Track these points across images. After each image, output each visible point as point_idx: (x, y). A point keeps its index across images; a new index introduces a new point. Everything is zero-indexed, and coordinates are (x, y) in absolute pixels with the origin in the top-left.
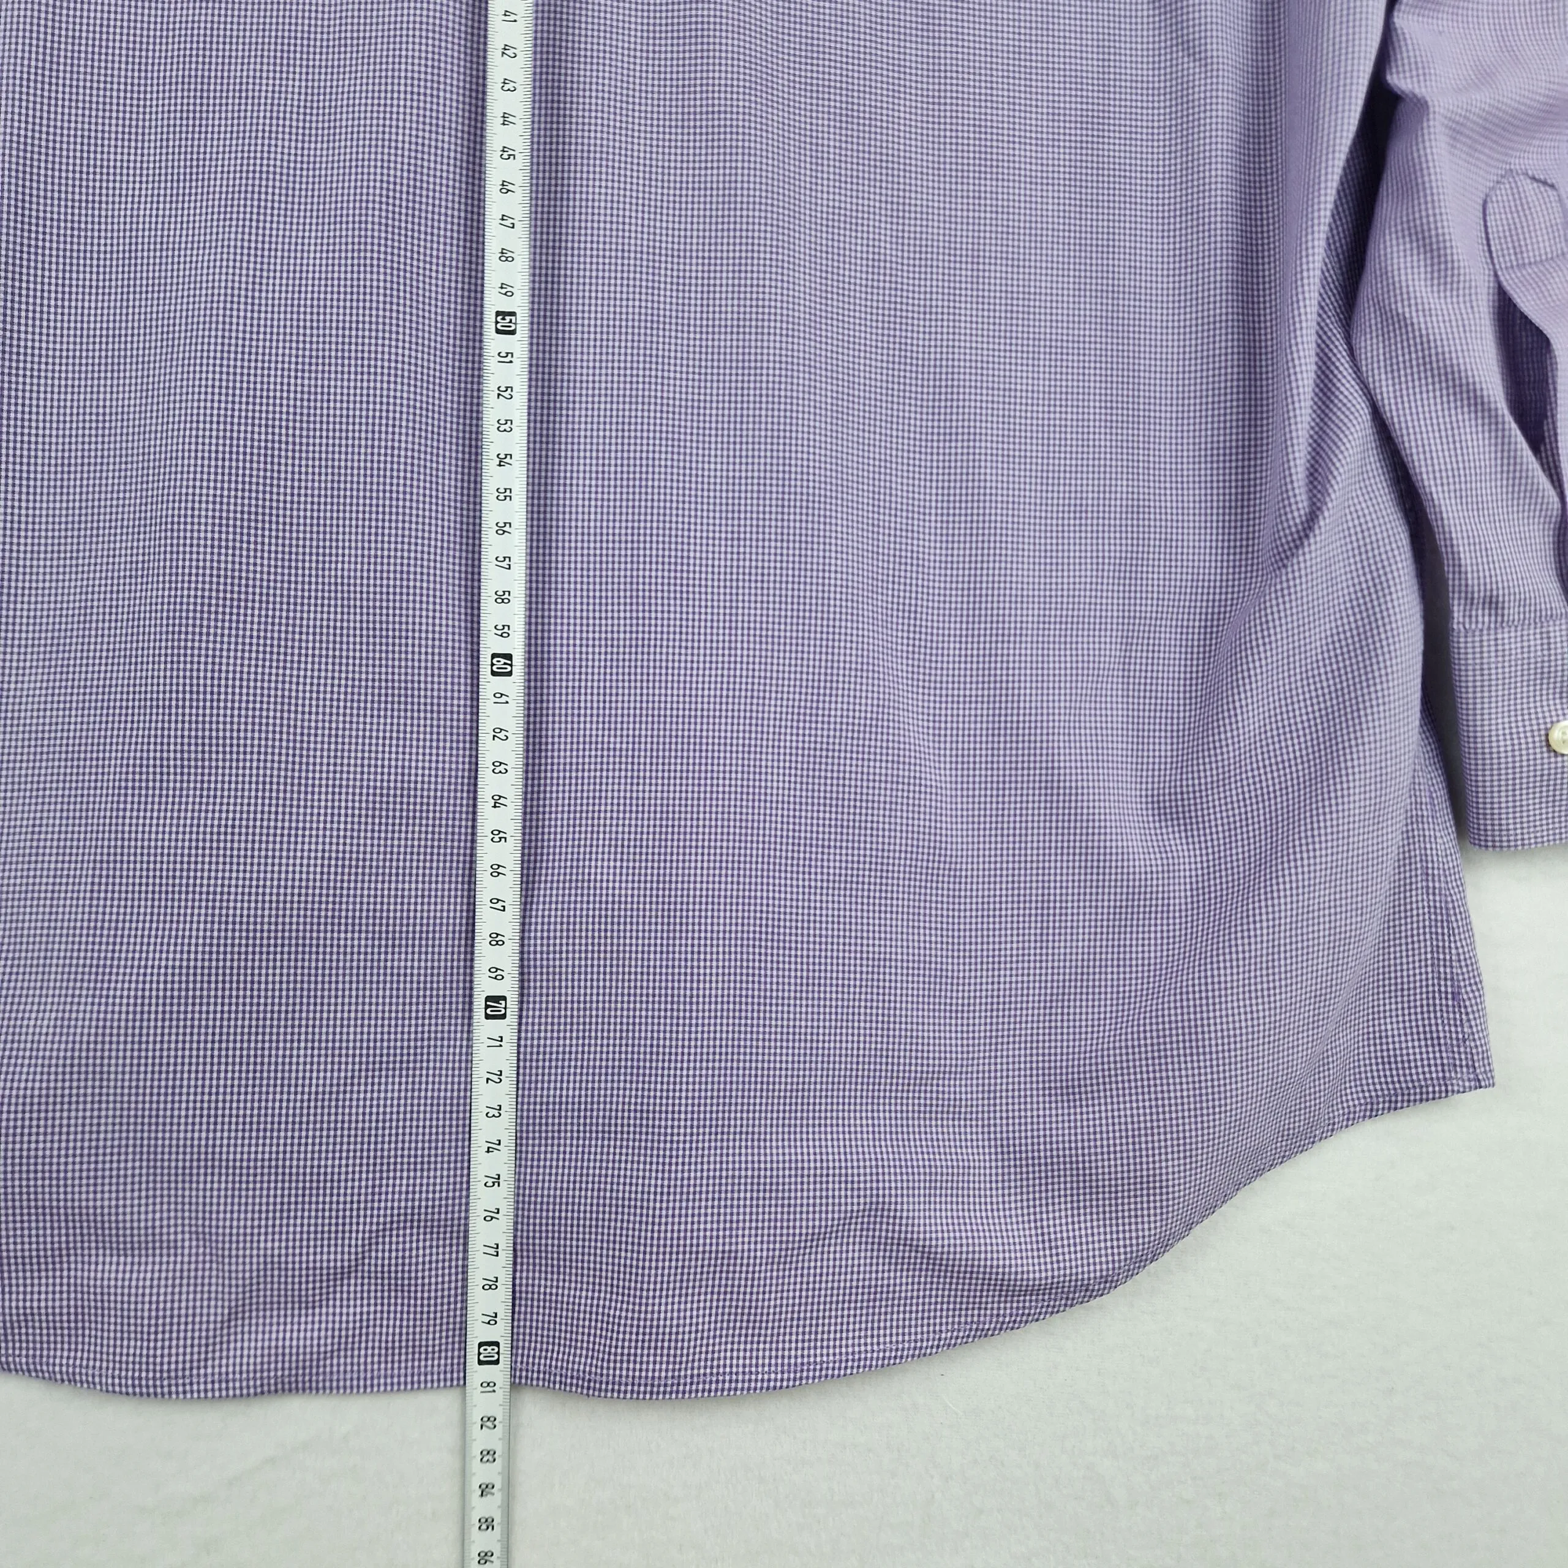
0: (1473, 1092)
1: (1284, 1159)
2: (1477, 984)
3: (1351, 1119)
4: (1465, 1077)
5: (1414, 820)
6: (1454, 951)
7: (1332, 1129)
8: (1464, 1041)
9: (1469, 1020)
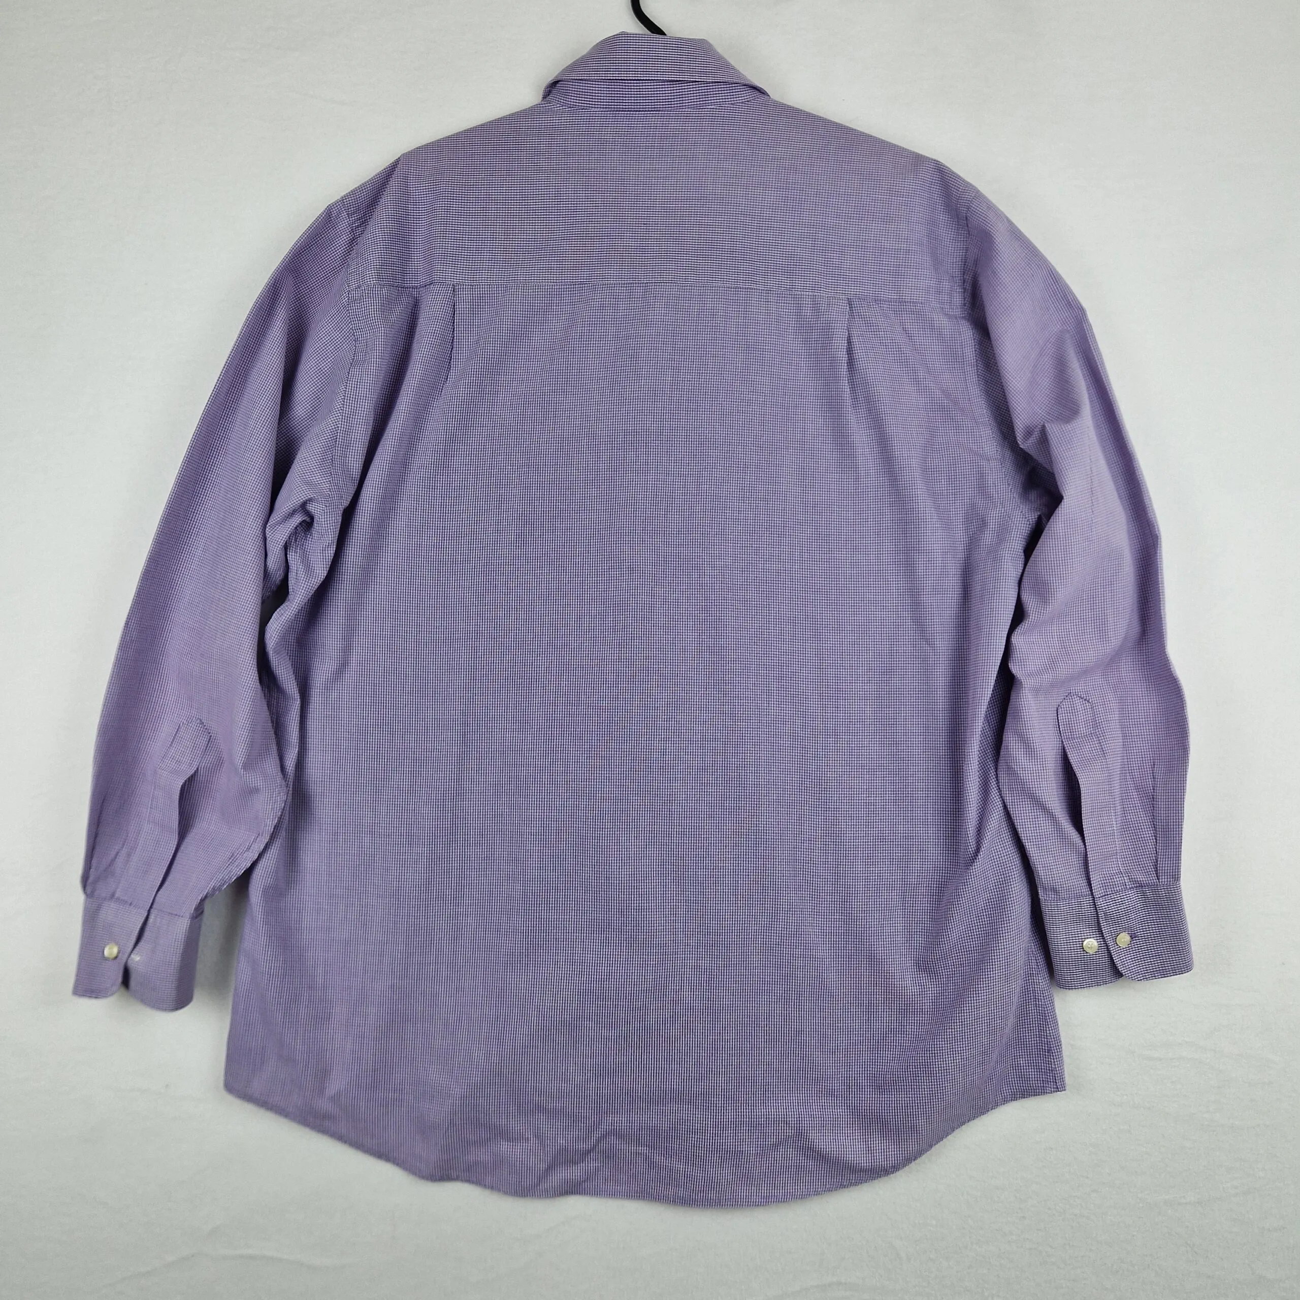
0: (1055, 1093)
1: (974, 1118)
2: (1059, 1045)
3: (1005, 1101)
4: (1052, 1087)
5: (1029, 975)
6: (1048, 1032)
7: (996, 1105)
8: (1052, 1071)
9: (1054, 1062)
